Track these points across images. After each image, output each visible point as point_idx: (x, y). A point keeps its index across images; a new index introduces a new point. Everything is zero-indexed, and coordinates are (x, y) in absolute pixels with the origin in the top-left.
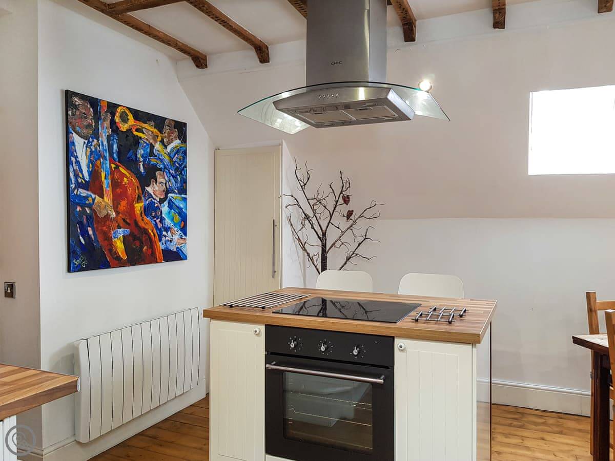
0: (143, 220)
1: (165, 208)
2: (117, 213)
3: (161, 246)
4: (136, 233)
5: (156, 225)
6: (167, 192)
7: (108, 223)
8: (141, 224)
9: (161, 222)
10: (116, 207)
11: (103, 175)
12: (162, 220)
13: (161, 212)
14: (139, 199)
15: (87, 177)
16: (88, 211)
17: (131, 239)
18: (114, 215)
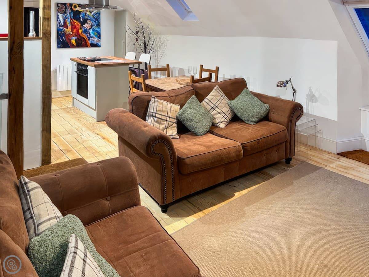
0: (82, 34)
1: (91, 31)
2: (73, 33)
3: (89, 42)
4: (80, 38)
5: (87, 36)
6: (92, 26)
7: (70, 36)
8: (82, 36)
9: (89, 35)
10: (72, 32)
11: (68, 23)
12: (90, 34)
13: (89, 32)
14: (81, 28)
15: (63, 24)
16: (63, 32)
17: (78, 40)
18: (72, 33)
